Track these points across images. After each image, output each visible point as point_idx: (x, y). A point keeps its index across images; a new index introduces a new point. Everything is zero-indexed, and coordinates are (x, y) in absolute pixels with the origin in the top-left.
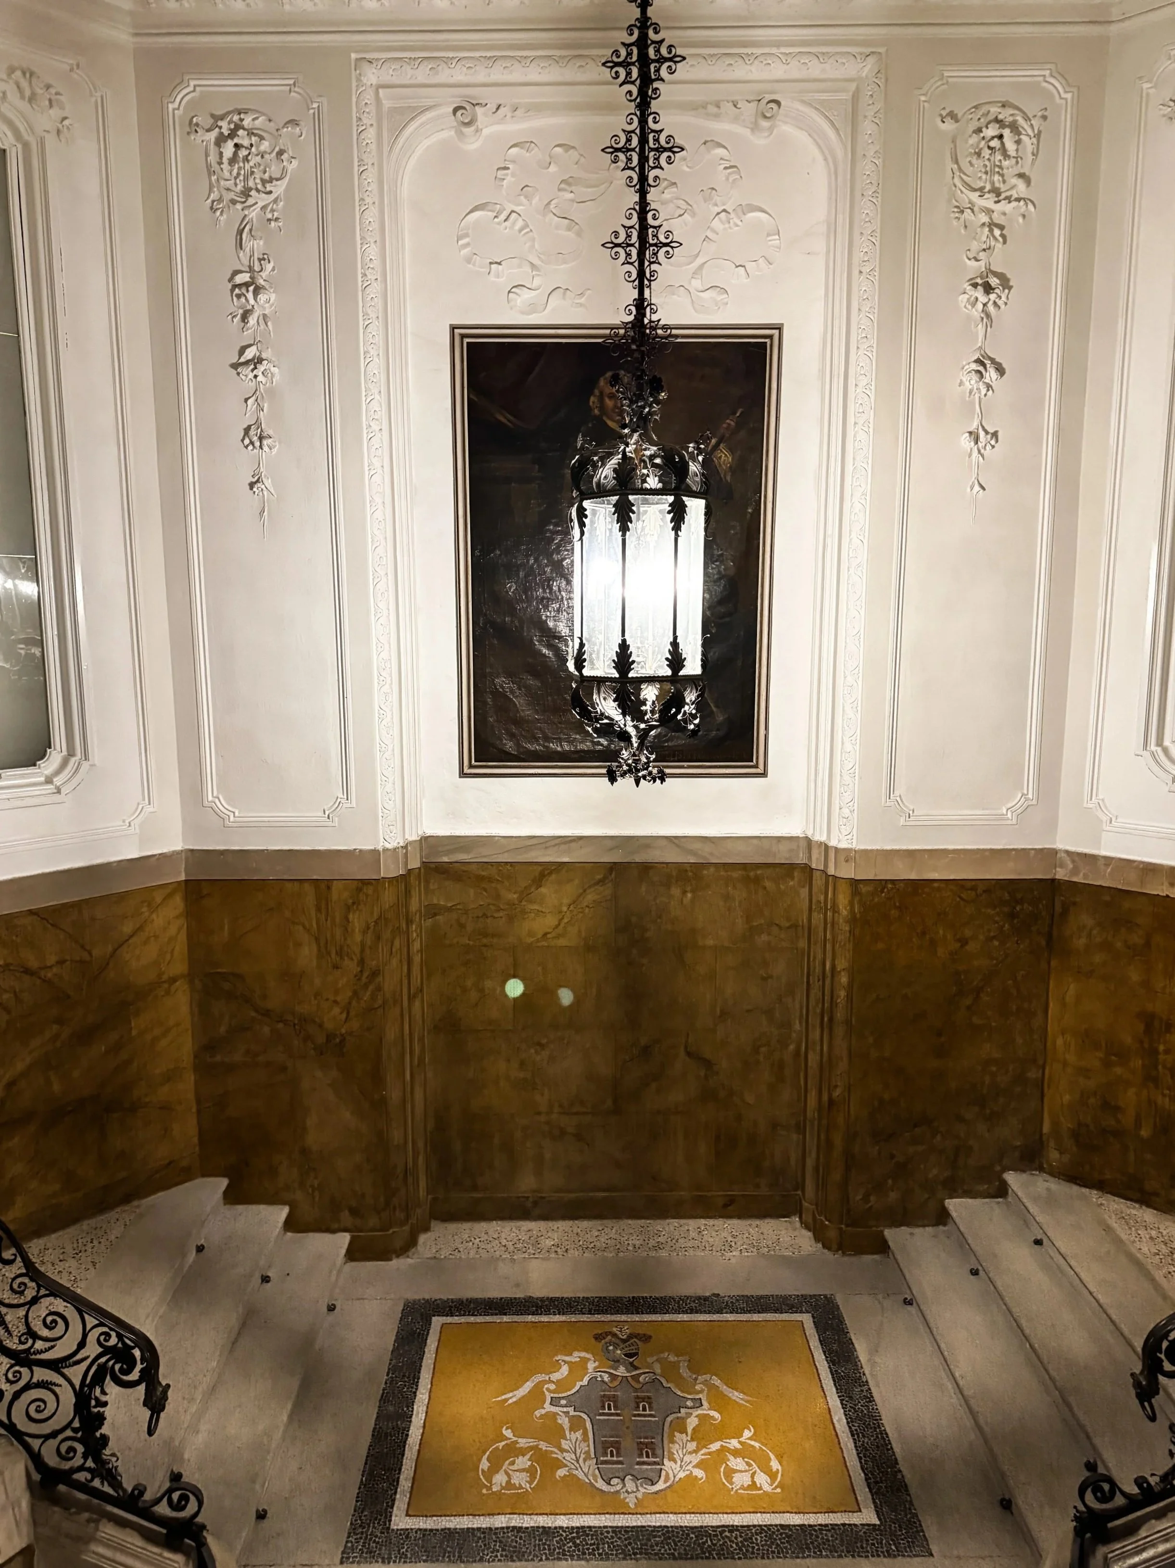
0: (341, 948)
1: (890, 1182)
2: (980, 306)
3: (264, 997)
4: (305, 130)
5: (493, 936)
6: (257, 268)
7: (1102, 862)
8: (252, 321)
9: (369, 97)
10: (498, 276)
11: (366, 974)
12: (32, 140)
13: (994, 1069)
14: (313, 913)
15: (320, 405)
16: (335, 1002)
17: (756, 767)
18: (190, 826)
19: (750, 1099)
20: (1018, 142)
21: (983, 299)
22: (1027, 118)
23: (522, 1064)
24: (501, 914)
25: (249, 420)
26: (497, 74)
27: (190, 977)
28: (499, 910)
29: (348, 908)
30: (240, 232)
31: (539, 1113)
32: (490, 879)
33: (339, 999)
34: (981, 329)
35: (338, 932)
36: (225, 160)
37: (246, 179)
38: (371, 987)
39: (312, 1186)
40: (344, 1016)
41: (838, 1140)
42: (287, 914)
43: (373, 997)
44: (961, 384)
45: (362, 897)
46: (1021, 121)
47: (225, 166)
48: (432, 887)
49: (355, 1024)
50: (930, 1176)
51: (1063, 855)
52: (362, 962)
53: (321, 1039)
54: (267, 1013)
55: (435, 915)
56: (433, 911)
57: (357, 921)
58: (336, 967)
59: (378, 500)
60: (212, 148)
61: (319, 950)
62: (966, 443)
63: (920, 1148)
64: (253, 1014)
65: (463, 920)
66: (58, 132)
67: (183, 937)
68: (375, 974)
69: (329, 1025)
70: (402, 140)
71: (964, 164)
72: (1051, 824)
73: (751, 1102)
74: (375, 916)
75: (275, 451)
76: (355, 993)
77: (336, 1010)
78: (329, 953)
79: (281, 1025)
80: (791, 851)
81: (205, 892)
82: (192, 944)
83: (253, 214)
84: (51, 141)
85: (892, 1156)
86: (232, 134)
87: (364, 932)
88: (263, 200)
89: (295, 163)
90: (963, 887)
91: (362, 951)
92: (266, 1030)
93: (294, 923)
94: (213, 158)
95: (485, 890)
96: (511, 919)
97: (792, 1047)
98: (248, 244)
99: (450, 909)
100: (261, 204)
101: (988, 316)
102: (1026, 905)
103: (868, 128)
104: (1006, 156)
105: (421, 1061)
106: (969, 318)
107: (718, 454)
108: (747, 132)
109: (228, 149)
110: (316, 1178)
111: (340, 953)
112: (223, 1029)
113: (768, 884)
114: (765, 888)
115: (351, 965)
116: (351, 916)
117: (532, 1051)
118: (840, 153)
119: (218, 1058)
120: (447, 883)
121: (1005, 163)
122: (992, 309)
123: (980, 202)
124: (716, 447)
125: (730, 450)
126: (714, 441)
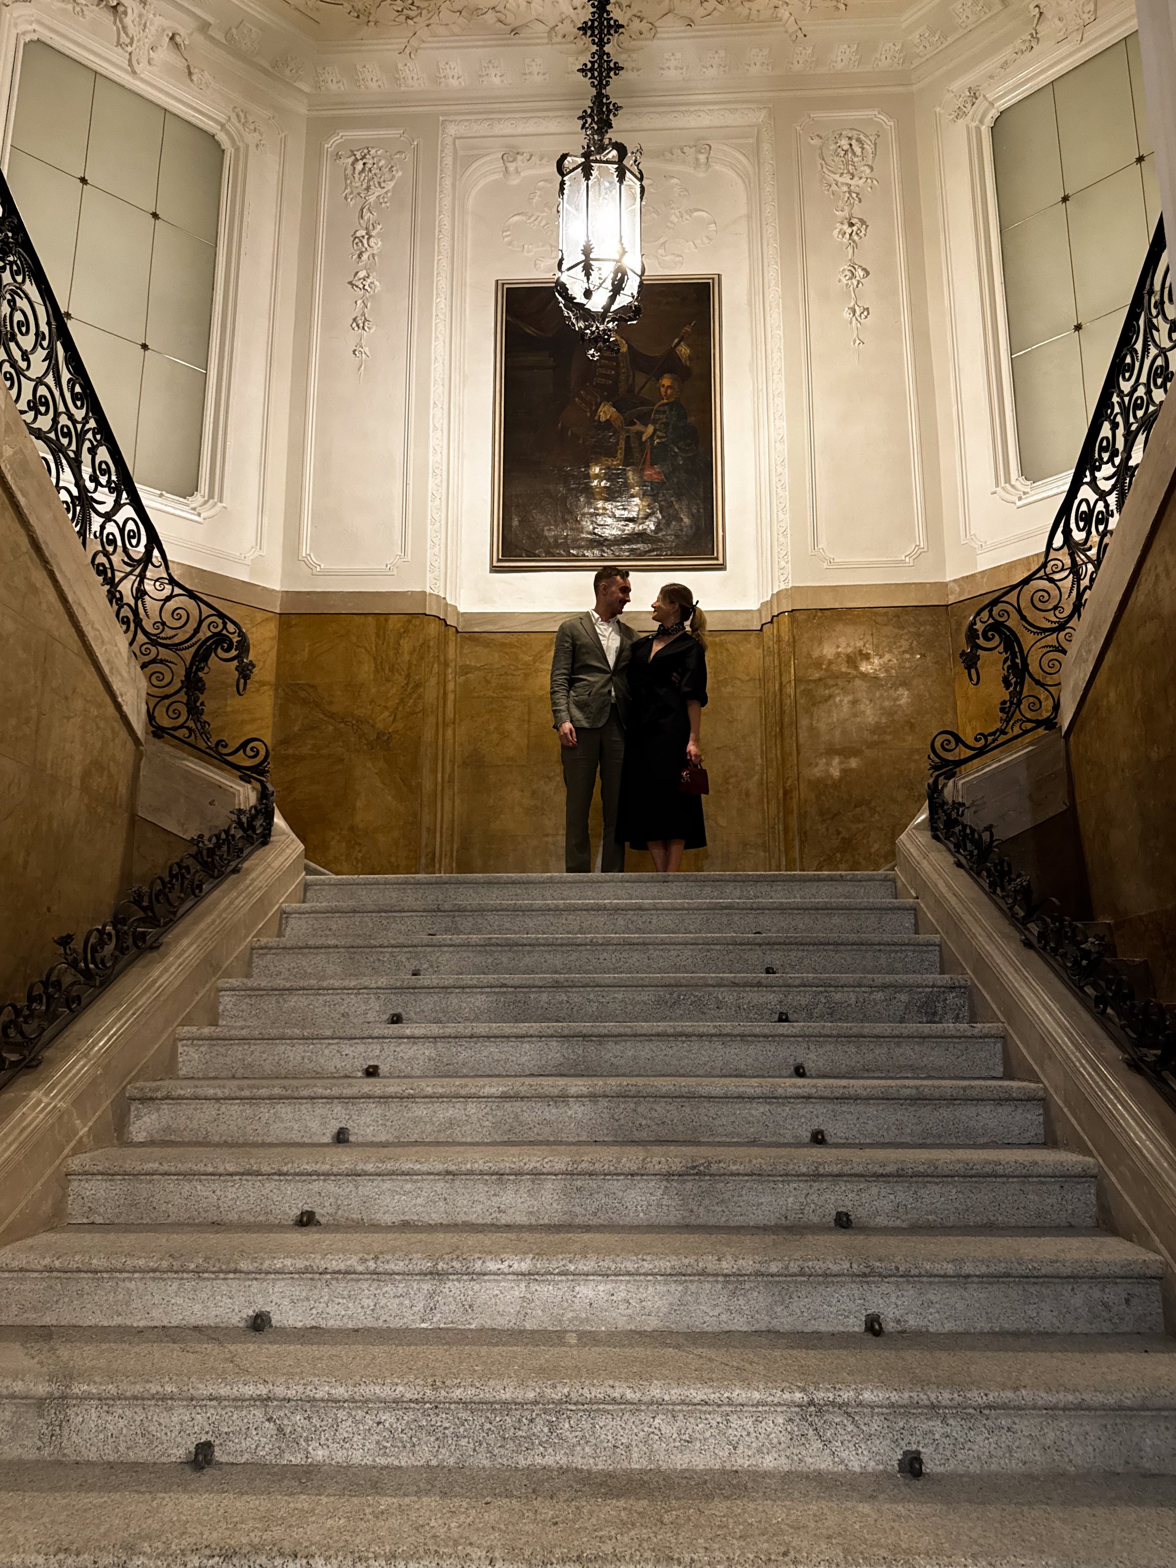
0: (393, 666)
1: (838, 855)
2: (847, 236)
3: (331, 703)
4: (408, 157)
5: (513, 689)
6: (371, 227)
7: (979, 576)
8: (365, 257)
9: (449, 140)
10: (528, 252)
11: (411, 686)
12: (241, 144)
13: (917, 757)
14: (373, 638)
15: (405, 303)
16: (386, 707)
17: (717, 559)
18: (287, 574)
19: (723, 822)
20: (863, 148)
21: (849, 231)
22: (866, 136)
23: (534, 793)
24: (520, 672)
25: (357, 313)
26: (530, 128)
27: (277, 686)
28: (517, 669)
29: (400, 636)
30: (362, 210)
31: (547, 835)
32: (511, 646)
33: (389, 704)
34: (850, 250)
35: (391, 653)
36: (357, 172)
37: (369, 181)
38: (415, 696)
39: (356, 858)
40: (391, 718)
41: (794, 823)
42: (354, 639)
43: (415, 704)
44: (840, 281)
45: (411, 627)
46: (862, 137)
47: (356, 175)
48: (465, 651)
49: (400, 725)
50: (873, 850)
51: (952, 584)
52: (408, 676)
53: (373, 737)
54: (332, 716)
55: (467, 673)
56: (465, 670)
57: (406, 645)
58: (388, 680)
59: (440, 359)
60: (350, 167)
61: (376, 667)
62: (847, 315)
63: (861, 826)
64: (321, 716)
65: (489, 677)
66: (257, 146)
67: (274, 653)
68: (418, 685)
69: (380, 726)
70: (467, 174)
71: (829, 160)
72: (941, 564)
73: (724, 825)
74: (421, 641)
75: (372, 331)
76: (402, 700)
77: (386, 714)
78: (383, 669)
79: (342, 725)
80: (747, 620)
81: (293, 622)
82: (280, 662)
83: (372, 199)
84: (252, 148)
85: (839, 833)
86: (363, 157)
87: (411, 653)
88: (379, 192)
89: (400, 174)
90: (876, 614)
91: (409, 668)
92: (331, 728)
93: (359, 646)
94: (349, 172)
95: (507, 653)
96: (526, 676)
97: (756, 778)
98: (367, 215)
99: (479, 669)
100: (377, 194)
101: (854, 241)
102: (928, 627)
103: (766, 146)
104: (854, 154)
105: (451, 780)
106: (842, 243)
107: (679, 348)
108: (691, 170)
109: (359, 166)
110: (360, 851)
111: (392, 670)
112: (296, 728)
113: (729, 646)
114: (727, 650)
115: (400, 679)
116: (402, 642)
117: (542, 783)
118: (750, 170)
119: (290, 751)
120: (477, 649)
121: (855, 159)
122: (856, 238)
123: (841, 180)
124: (678, 344)
125: (688, 346)
126: (676, 340)
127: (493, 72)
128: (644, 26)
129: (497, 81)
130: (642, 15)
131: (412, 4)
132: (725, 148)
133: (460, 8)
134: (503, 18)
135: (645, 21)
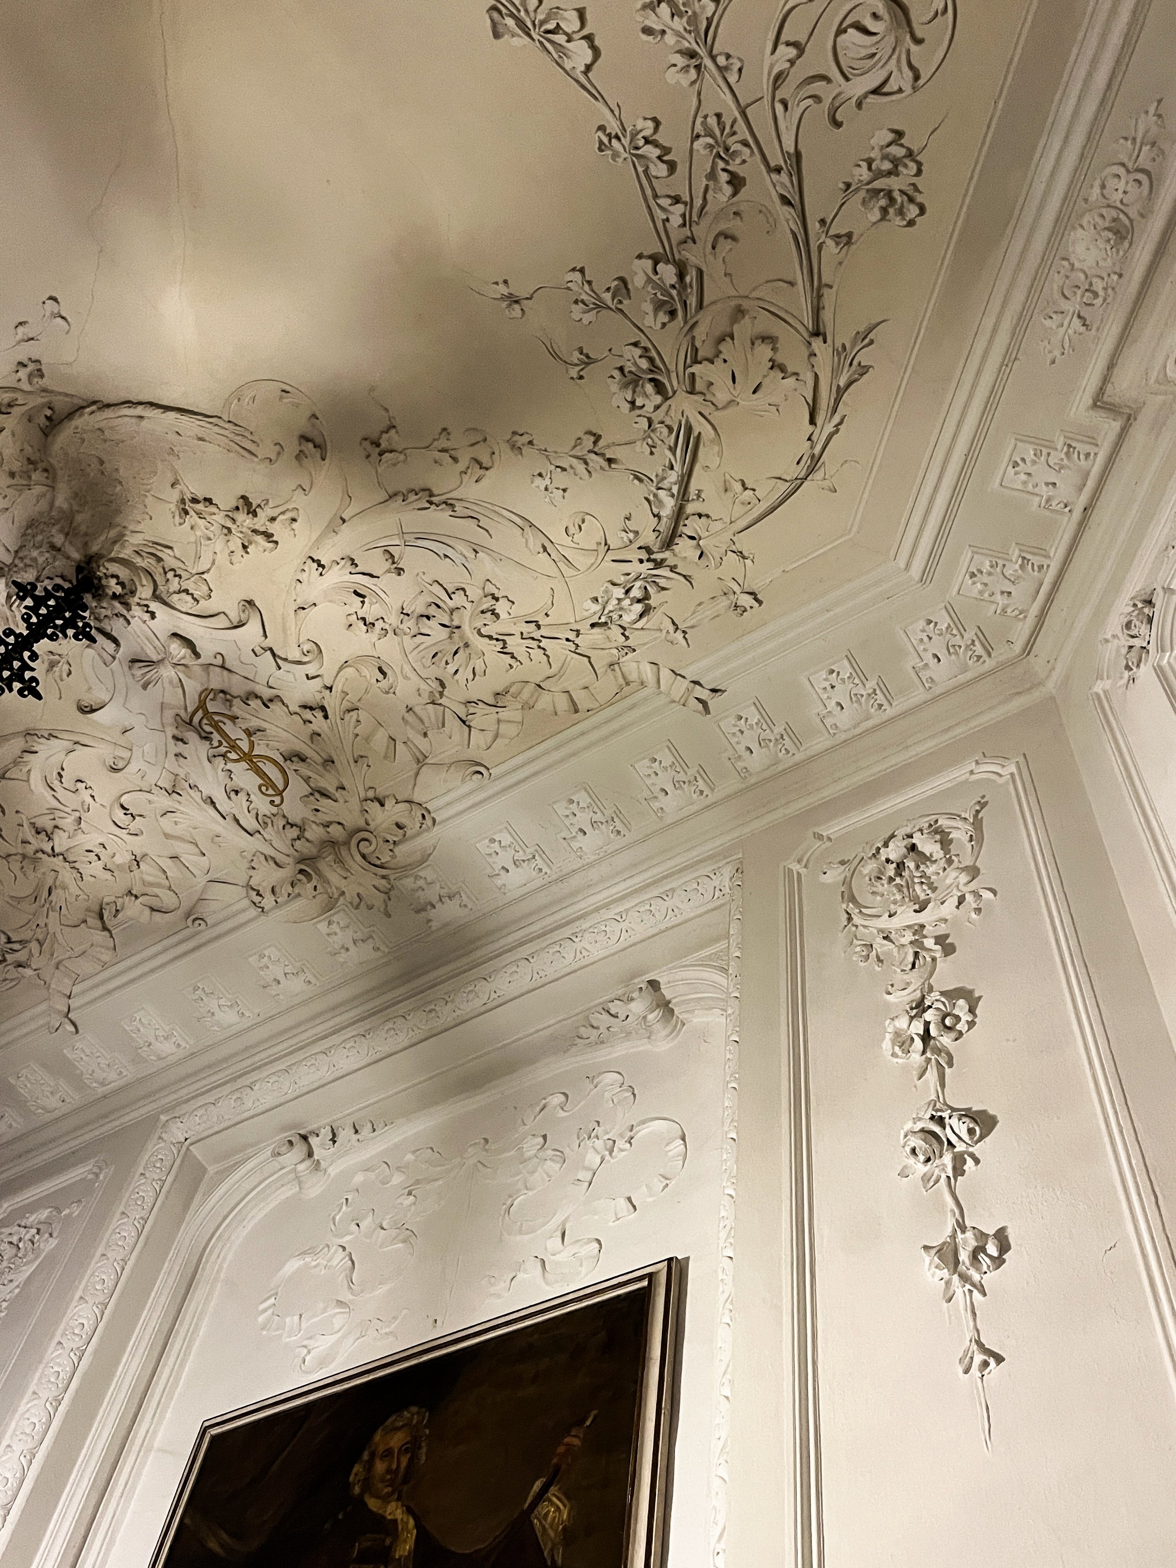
2: (917, 1042)
4: (82, 1207)
9: (167, 1152)
10: (292, 1334)
20: (944, 842)
22: (955, 817)
34: (930, 1075)
44: (904, 1171)
46: (939, 821)
62: (933, 1272)
71: (865, 897)
89: (54, 1244)
101: (938, 1051)
104: (926, 859)
106: (907, 1067)
107: (544, 1508)
108: (644, 1045)
121: (931, 870)
122: (946, 1040)
123: (895, 923)
124: (541, 1495)
125: (568, 1495)
126: (538, 1485)
127: (213, 1005)
128: (394, 812)
129: (229, 1017)
130: (381, 792)
131: (9, 941)
132: (690, 973)
133: (81, 917)
134: (155, 902)
135: (389, 803)
